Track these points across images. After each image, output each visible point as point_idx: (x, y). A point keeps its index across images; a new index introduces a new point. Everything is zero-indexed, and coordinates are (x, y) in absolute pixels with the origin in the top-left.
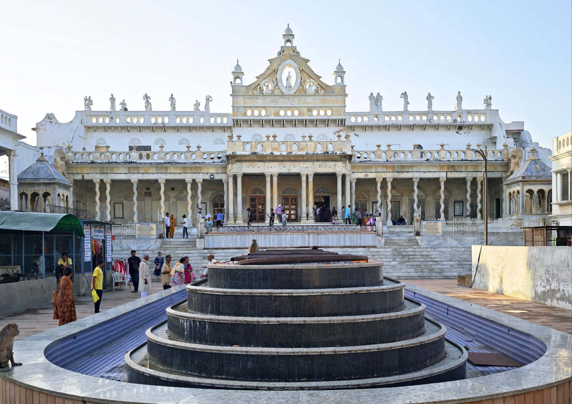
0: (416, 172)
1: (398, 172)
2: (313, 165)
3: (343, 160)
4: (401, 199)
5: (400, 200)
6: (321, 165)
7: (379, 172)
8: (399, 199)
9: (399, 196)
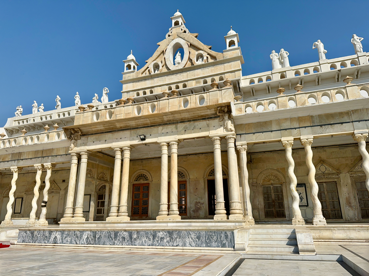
0: (359, 121)
1: (321, 126)
2: (177, 128)
3: (219, 116)
4: (339, 178)
5: (336, 180)
6: (187, 128)
7: (286, 129)
8: (333, 178)
9: (333, 174)
